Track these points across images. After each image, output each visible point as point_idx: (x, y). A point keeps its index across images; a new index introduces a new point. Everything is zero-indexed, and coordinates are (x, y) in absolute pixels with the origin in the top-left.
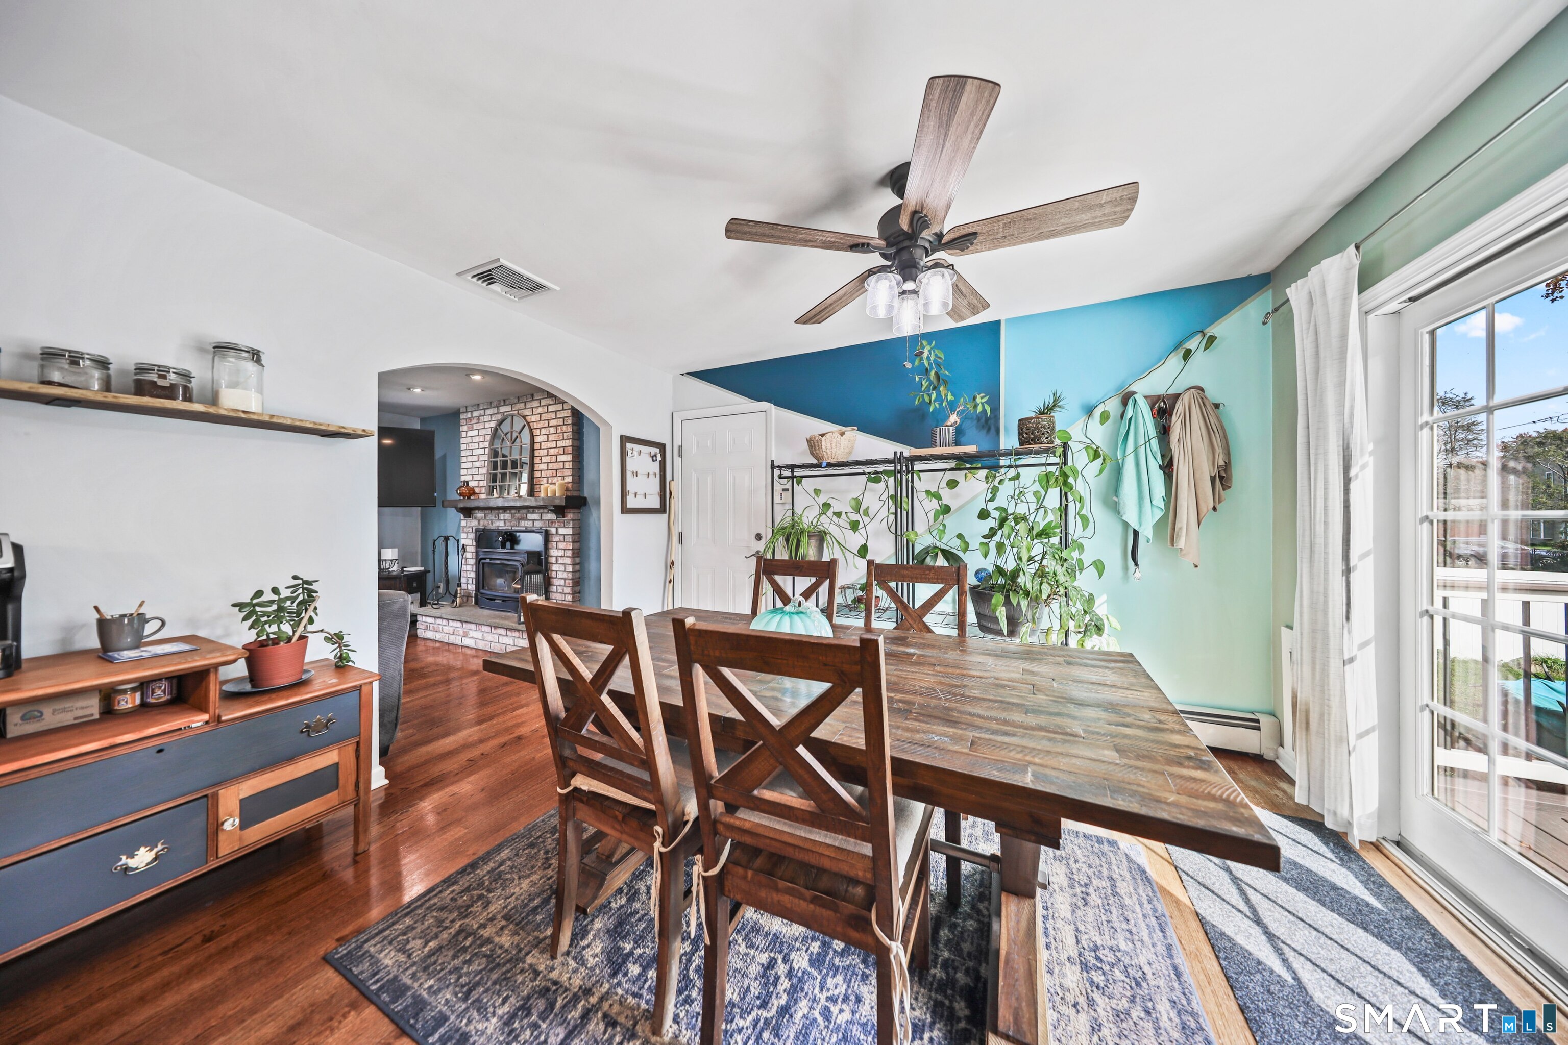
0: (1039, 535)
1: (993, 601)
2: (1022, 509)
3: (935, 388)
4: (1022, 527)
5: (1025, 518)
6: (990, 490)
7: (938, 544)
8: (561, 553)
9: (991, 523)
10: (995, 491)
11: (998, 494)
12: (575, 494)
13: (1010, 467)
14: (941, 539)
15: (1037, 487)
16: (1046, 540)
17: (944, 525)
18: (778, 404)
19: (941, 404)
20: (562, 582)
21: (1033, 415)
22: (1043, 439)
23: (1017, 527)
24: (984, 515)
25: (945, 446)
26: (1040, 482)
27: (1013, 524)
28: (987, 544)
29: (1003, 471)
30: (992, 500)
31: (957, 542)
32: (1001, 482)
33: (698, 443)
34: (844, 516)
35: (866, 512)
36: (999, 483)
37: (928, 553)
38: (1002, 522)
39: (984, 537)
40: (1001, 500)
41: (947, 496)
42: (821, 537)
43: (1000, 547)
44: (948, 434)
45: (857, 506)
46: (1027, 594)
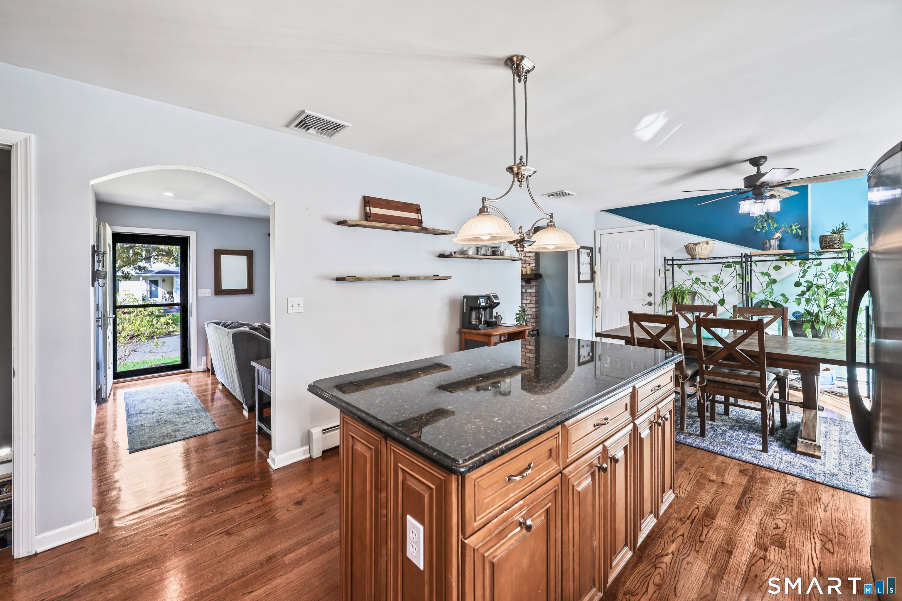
0: (832, 295)
1: (804, 327)
2: (821, 282)
3: (766, 221)
4: (821, 291)
5: (823, 286)
6: (802, 272)
7: (769, 299)
8: (528, 302)
9: (802, 289)
10: (805, 272)
11: (807, 274)
12: (536, 272)
13: (814, 259)
14: (771, 296)
15: (831, 271)
16: (837, 297)
17: (773, 290)
18: (662, 225)
19: (769, 228)
20: (530, 316)
21: (829, 234)
22: (835, 246)
23: (818, 291)
24: (798, 284)
25: (773, 249)
26: (832, 268)
27: (816, 289)
28: (800, 299)
29: (810, 261)
30: (803, 277)
31: (782, 298)
32: (809, 267)
33: (611, 246)
34: (707, 284)
35: (722, 282)
36: (808, 268)
37: (763, 303)
38: (809, 288)
39: (798, 295)
40: (809, 277)
41: (774, 274)
42: (694, 294)
43: (808, 301)
44: (775, 243)
45: (717, 279)
46: (824, 323)
